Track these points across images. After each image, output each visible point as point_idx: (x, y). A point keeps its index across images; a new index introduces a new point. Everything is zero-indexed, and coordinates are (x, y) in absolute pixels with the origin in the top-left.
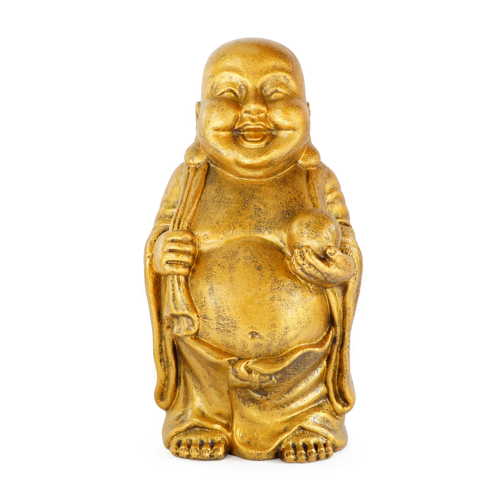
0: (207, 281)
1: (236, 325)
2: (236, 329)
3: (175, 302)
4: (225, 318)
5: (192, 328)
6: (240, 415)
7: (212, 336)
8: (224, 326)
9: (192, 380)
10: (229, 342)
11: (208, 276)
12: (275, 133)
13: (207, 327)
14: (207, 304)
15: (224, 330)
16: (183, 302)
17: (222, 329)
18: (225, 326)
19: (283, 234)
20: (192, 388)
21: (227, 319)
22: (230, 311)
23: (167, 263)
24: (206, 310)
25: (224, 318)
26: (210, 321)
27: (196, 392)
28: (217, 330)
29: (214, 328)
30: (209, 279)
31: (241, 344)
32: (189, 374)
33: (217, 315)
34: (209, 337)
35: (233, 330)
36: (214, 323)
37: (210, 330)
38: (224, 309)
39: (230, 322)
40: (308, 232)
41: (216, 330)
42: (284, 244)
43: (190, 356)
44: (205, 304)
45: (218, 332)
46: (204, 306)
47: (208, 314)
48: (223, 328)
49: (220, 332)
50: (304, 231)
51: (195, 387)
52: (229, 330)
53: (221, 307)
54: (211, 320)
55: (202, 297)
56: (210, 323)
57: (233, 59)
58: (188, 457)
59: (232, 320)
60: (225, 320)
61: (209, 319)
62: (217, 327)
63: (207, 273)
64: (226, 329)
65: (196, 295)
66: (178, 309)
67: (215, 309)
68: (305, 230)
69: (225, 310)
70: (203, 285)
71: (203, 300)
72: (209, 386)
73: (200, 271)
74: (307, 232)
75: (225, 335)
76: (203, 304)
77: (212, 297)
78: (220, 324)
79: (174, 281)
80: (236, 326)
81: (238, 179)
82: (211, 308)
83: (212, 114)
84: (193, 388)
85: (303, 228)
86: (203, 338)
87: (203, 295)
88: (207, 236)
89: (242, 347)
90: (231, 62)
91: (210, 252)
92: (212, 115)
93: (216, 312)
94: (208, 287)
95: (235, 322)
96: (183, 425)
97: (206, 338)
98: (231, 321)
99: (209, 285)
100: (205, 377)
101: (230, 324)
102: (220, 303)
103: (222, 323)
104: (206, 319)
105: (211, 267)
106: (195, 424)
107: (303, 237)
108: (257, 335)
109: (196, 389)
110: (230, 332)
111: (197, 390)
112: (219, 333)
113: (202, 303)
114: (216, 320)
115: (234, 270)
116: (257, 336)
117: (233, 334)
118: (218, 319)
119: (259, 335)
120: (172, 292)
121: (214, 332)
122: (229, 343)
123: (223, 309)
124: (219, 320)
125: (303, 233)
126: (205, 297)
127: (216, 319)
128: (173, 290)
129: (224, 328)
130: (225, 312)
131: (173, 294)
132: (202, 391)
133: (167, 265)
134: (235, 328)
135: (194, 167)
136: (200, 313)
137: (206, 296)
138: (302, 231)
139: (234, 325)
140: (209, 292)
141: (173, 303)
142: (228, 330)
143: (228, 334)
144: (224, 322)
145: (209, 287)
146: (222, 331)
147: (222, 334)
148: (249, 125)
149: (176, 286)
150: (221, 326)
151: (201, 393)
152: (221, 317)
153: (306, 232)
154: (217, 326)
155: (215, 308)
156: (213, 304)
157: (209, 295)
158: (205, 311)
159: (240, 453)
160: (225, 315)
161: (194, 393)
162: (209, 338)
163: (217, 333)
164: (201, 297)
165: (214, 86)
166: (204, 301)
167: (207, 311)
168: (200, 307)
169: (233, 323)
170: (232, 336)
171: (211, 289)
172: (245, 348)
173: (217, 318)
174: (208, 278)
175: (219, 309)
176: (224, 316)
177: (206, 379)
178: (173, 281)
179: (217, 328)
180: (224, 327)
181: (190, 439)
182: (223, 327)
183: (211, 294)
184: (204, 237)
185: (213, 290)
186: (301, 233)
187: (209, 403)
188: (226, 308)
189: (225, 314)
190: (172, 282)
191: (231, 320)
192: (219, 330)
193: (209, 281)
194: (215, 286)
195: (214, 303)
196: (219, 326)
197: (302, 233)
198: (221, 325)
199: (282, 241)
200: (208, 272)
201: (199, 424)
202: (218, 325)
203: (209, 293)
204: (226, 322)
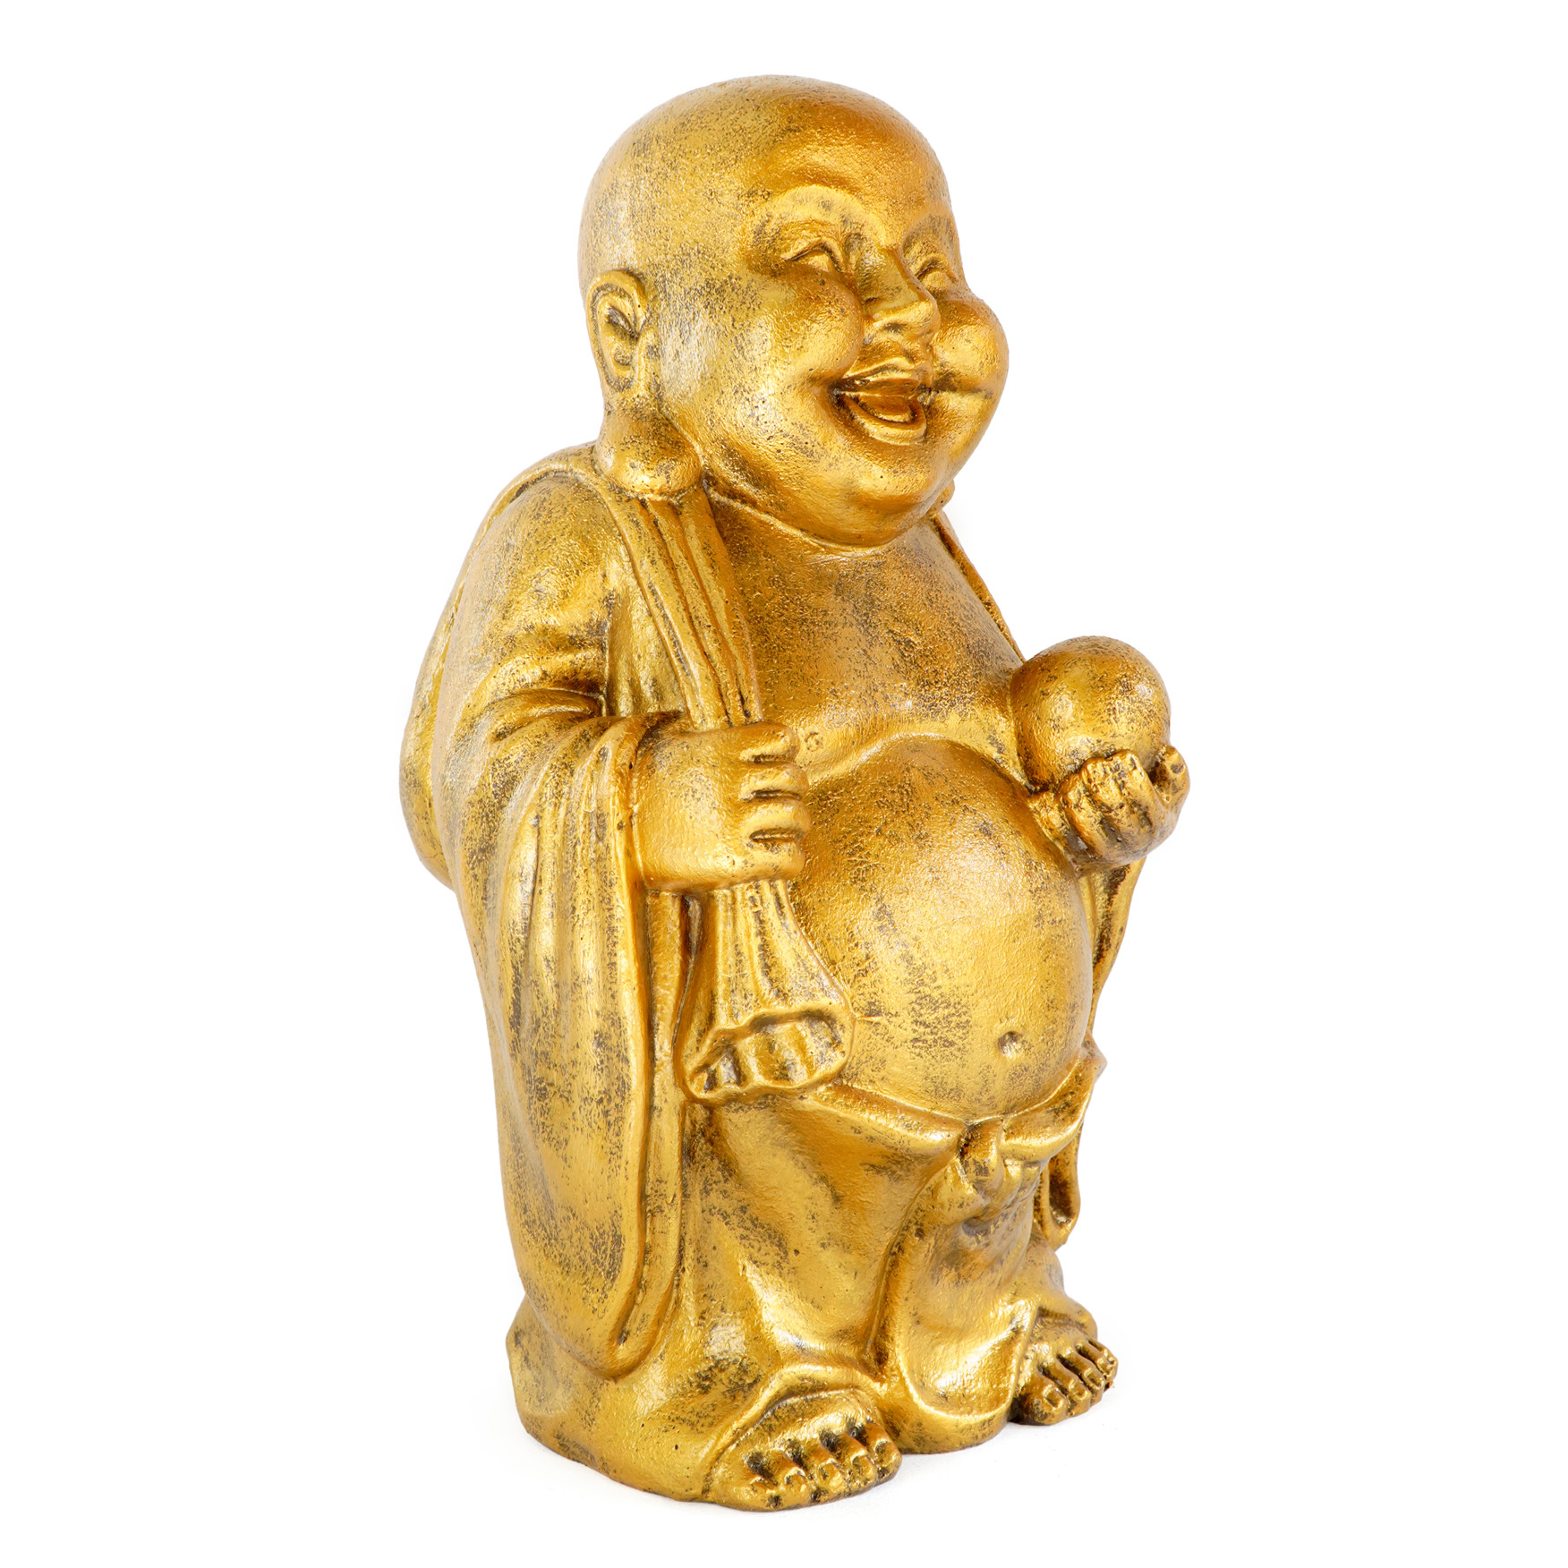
0: (862, 889)
1: (969, 1019)
2: (968, 1032)
3: (773, 975)
4: (940, 1001)
5: (833, 1055)
6: (916, 1314)
7: (895, 1069)
8: (935, 1027)
9: (737, 1242)
10: (945, 1080)
11: (859, 870)
12: (924, 398)
13: (881, 1041)
14: (879, 965)
15: (935, 1041)
16: (802, 969)
17: (930, 1038)
18: (939, 1026)
19: (998, 717)
20: (741, 1267)
21: (945, 1004)
22: (951, 976)
23: (756, 841)
24: (877, 984)
25: (937, 1002)
26: (891, 1019)
27: (760, 1279)
28: (916, 1045)
29: (906, 1042)
30: (863, 880)
31: (977, 1079)
32: (727, 1224)
33: (913, 997)
34: (883, 1073)
35: (961, 1038)
36: (904, 1025)
37: (890, 1049)
38: (934, 973)
39: (953, 1011)
40: (1129, 708)
41: (910, 1045)
42: (1000, 751)
43: (774, 1155)
44: (873, 965)
45: (917, 1051)
46: (867, 972)
47: (883, 997)
48: (932, 1037)
49: (923, 1052)
50: (1120, 705)
51: (755, 1262)
52: (951, 1038)
53: (925, 969)
54: (896, 1016)
55: (856, 945)
56: (891, 1027)
57: (832, 144)
58: (817, 1497)
59: (959, 1003)
60: (938, 1007)
61: (887, 1015)
62: (915, 1035)
63: (851, 861)
64: (941, 1038)
65: (829, 940)
66: (790, 994)
67: (909, 978)
68: (1120, 702)
69: (938, 975)
70: (851, 903)
71: (860, 953)
72: (823, 1245)
73: (820, 859)
74: (1127, 707)
75: (938, 1058)
76: (863, 967)
77: (894, 939)
78: (925, 1023)
79: (761, 900)
80: (968, 1022)
81: (815, 545)
82: (895, 976)
83: (815, 325)
84: (744, 1268)
85: (1114, 696)
86: (859, 1080)
87: (857, 936)
88: (817, 737)
89: (978, 1088)
90: (826, 155)
91: (824, 793)
92: (814, 330)
93: (913, 987)
94: (872, 909)
95: (965, 1009)
96: (750, 1399)
97: (871, 1081)
98: (955, 1008)
99: (873, 902)
100: (813, 1217)
101: (954, 1018)
102: (919, 955)
103: (930, 1019)
104: (878, 1013)
105: (856, 842)
106: (789, 1384)
107: (1116, 722)
108: (1015, 1041)
109: (758, 1266)
110: (952, 1044)
111: (763, 1269)
112: (919, 1055)
113: (858, 965)
114: (912, 1013)
115: (929, 843)
116: (1014, 1044)
117: (959, 1050)
118: (917, 1007)
119: (1021, 1040)
120: (759, 939)
121: (905, 1054)
122: (946, 1083)
123: (931, 973)
124: (922, 1012)
125: (1117, 712)
126: (867, 943)
127: (913, 1009)
128: (762, 933)
129: (937, 1034)
130: (939, 982)
131: (765, 948)
132: (786, 1271)
133: (756, 845)
134: (964, 1031)
135: (663, 501)
136: (852, 998)
137: (870, 939)
138: (1110, 703)
139: (964, 1018)
140: (877, 924)
141: (766, 979)
142: (946, 1041)
143: (947, 1053)
144: (936, 1014)
145: (874, 908)
146: (930, 1046)
147: (930, 1057)
148: (895, 368)
149: (772, 918)
150: (928, 1030)
151: (781, 1276)
152: (928, 999)
153: (1124, 708)
154: (915, 1031)
155: (907, 975)
156: (899, 961)
157: (878, 934)
158: (873, 990)
159: (928, 1438)
160: (939, 992)
161: (754, 1283)
162: (883, 1079)
163: (913, 1055)
164: (852, 945)
165: (768, 229)
166: (868, 958)
167: (880, 986)
168: (852, 977)
169: (960, 1016)
170: (957, 1057)
171: (882, 912)
172: (987, 1091)
173: (913, 1005)
174: (860, 877)
175: (919, 977)
176: (936, 994)
177: (813, 1226)
178: (758, 903)
179: (916, 1040)
180: (935, 1030)
181: (789, 1440)
182: (932, 1033)
183: (889, 930)
184: (806, 741)
185: (890, 915)
186: (1109, 710)
187: (812, 1302)
188: (938, 968)
189: (939, 987)
190: (756, 906)
191: (955, 1004)
192: (920, 1044)
193: (868, 887)
194: (893, 902)
195: (903, 957)
196: (922, 1029)
197: (1111, 712)
198: (928, 1026)
199: (994, 742)
200: (853, 859)
201: (803, 1379)
202: (916, 1028)
203: (881, 928)
204: (941, 1012)
